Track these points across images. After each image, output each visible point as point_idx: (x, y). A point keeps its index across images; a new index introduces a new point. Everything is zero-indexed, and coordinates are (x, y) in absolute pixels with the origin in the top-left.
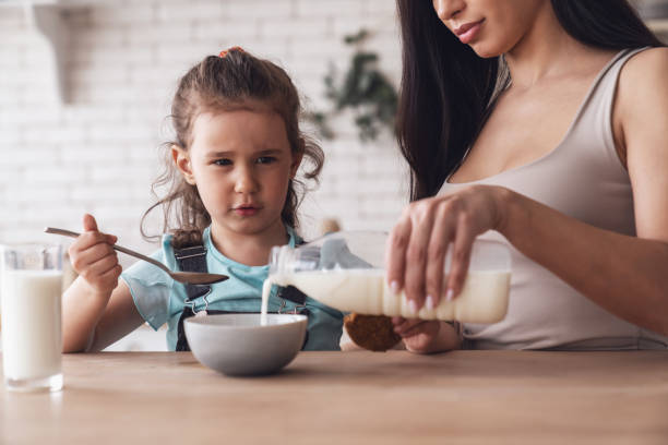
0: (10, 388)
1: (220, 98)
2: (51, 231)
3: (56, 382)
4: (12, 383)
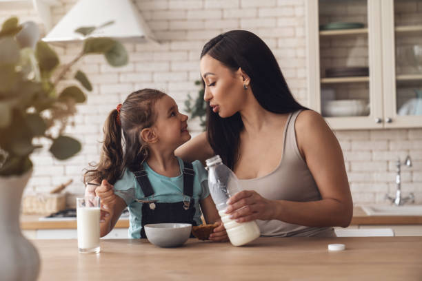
4: (81, 250)
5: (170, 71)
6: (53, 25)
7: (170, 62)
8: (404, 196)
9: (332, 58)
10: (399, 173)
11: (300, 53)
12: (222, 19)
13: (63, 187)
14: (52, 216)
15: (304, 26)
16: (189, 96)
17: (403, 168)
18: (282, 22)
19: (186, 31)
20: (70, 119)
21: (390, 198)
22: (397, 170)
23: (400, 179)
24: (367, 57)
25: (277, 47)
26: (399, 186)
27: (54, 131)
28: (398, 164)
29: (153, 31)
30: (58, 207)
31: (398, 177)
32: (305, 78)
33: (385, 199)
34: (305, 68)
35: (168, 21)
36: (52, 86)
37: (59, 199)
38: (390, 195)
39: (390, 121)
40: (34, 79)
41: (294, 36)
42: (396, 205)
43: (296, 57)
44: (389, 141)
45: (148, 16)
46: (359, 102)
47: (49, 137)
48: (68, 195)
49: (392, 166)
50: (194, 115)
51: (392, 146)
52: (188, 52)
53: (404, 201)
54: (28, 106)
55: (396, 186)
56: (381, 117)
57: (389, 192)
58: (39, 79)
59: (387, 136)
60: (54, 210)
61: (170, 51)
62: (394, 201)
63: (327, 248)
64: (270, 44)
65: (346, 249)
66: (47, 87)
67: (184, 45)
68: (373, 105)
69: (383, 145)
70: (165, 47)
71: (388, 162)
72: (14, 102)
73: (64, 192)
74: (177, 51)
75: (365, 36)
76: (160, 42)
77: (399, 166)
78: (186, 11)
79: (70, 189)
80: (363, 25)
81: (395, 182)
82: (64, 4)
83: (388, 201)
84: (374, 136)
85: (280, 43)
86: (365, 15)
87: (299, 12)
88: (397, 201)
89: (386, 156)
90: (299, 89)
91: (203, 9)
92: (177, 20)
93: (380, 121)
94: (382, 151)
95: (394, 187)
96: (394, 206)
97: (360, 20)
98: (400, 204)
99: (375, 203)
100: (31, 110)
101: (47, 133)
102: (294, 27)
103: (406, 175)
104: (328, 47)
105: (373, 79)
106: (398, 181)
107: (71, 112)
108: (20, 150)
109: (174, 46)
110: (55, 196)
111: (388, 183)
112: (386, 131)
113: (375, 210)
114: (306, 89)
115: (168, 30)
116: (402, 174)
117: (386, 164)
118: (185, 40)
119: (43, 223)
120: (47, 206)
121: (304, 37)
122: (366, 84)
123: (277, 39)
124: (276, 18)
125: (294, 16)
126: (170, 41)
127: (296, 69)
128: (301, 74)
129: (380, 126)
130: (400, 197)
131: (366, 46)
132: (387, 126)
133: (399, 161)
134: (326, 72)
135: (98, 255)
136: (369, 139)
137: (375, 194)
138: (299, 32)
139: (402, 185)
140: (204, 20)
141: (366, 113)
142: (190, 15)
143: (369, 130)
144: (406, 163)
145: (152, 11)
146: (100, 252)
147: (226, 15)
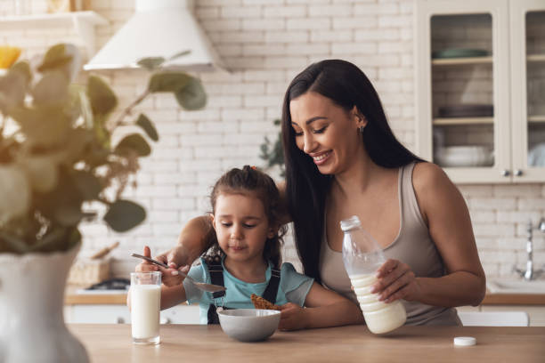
0: (134, 343)
1: (229, 187)
2: (135, 255)
3: (157, 340)
4: (136, 340)
5: (243, 107)
6: (98, 48)
7: (243, 96)
8: (536, 268)
9: (447, 93)
10: (530, 239)
11: (406, 86)
12: (309, 42)
13: (107, 251)
14: (93, 288)
15: (411, 53)
16: (266, 139)
17: (535, 233)
18: (384, 48)
19: (263, 57)
20: (131, 178)
21: (519, 271)
22: (528, 235)
23: (532, 246)
24: (490, 93)
25: (377, 79)
26: (531, 256)
27: (110, 193)
28: (529, 228)
29: (223, 57)
30: (100, 277)
31: (529, 244)
32: (412, 118)
33: (512, 272)
34: (413, 105)
35: (242, 44)
36: (108, 135)
37: (102, 267)
38: (519, 267)
39: (520, 174)
40: (85, 123)
41: (399, 66)
42: (526, 279)
43: (401, 92)
44: (517, 198)
45: (216, 38)
46: (481, 149)
47: (104, 201)
48: (113, 261)
49: (522, 230)
50: (272, 163)
51: (521, 205)
52: (266, 83)
53: (536, 275)
54: (77, 161)
55: (526, 256)
56: (508, 168)
57: (517, 262)
58: (90, 124)
59: (515, 192)
60: (95, 280)
61: (243, 82)
62: (523, 274)
63: (452, 341)
64: (369, 74)
65: (477, 344)
66: (101, 135)
67: (260, 75)
68: (499, 153)
69: (510, 203)
70: (237, 77)
71: (516, 225)
72: (61, 157)
73: (108, 257)
74: (252, 82)
75: (489, 67)
76: (231, 70)
77: (530, 231)
78: (264, 32)
79: (115, 254)
80: (486, 53)
81: (525, 250)
82: (112, 23)
83: (516, 274)
84: (499, 192)
85: (382, 74)
86: (489, 40)
87: (405, 35)
88: (528, 275)
89: (514, 217)
90: (404, 132)
91: (285, 30)
92: (252, 44)
93: (507, 174)
94: (509, 211)
95: (523, 257)
96: (523, 280)
97: (483, 46)
98: (532, 278)
99: (499, 276)
100: (80, 166)
101: (100, 195)
102: (398, 54)
103: (538, 242)
104: (442, 80)
105: (499, 120)
106: (529, 250)
107: (133, 168)
108: (66, 219)
109: (248, 76)
110: (97, 262)
111: (516, 251)
112: (515, 186)
113: (500, 286)
114: (413, 131)
115: (241, 56)
116: (534, 240)
117: (513, 228)
118: (262, 69)
119: (82, 297)
120: (87, 274)
121: (412, 67)
122: (490, 127)
123: (377, 68)
124: (377, 42)
125: (399, 40)
126: (243, 70)
127: (401, 106)
128: (407, 112)
129: (507, 180)
130: (532, 270)
131: (490, 79)
132: (516, 179)
133: (531, 224)
134: (440, 110)
135: (157, 347)
136: (493, 196)
137: (499, 265)
138: (406, 60)
139: (535, 255)
140: (286, 45)
141: (489, 164)
142: (268, 38)
143: (493, 185)
144: (539, 227)
145: (220, 32)
146: (160, 343)
147: (314, 37)
